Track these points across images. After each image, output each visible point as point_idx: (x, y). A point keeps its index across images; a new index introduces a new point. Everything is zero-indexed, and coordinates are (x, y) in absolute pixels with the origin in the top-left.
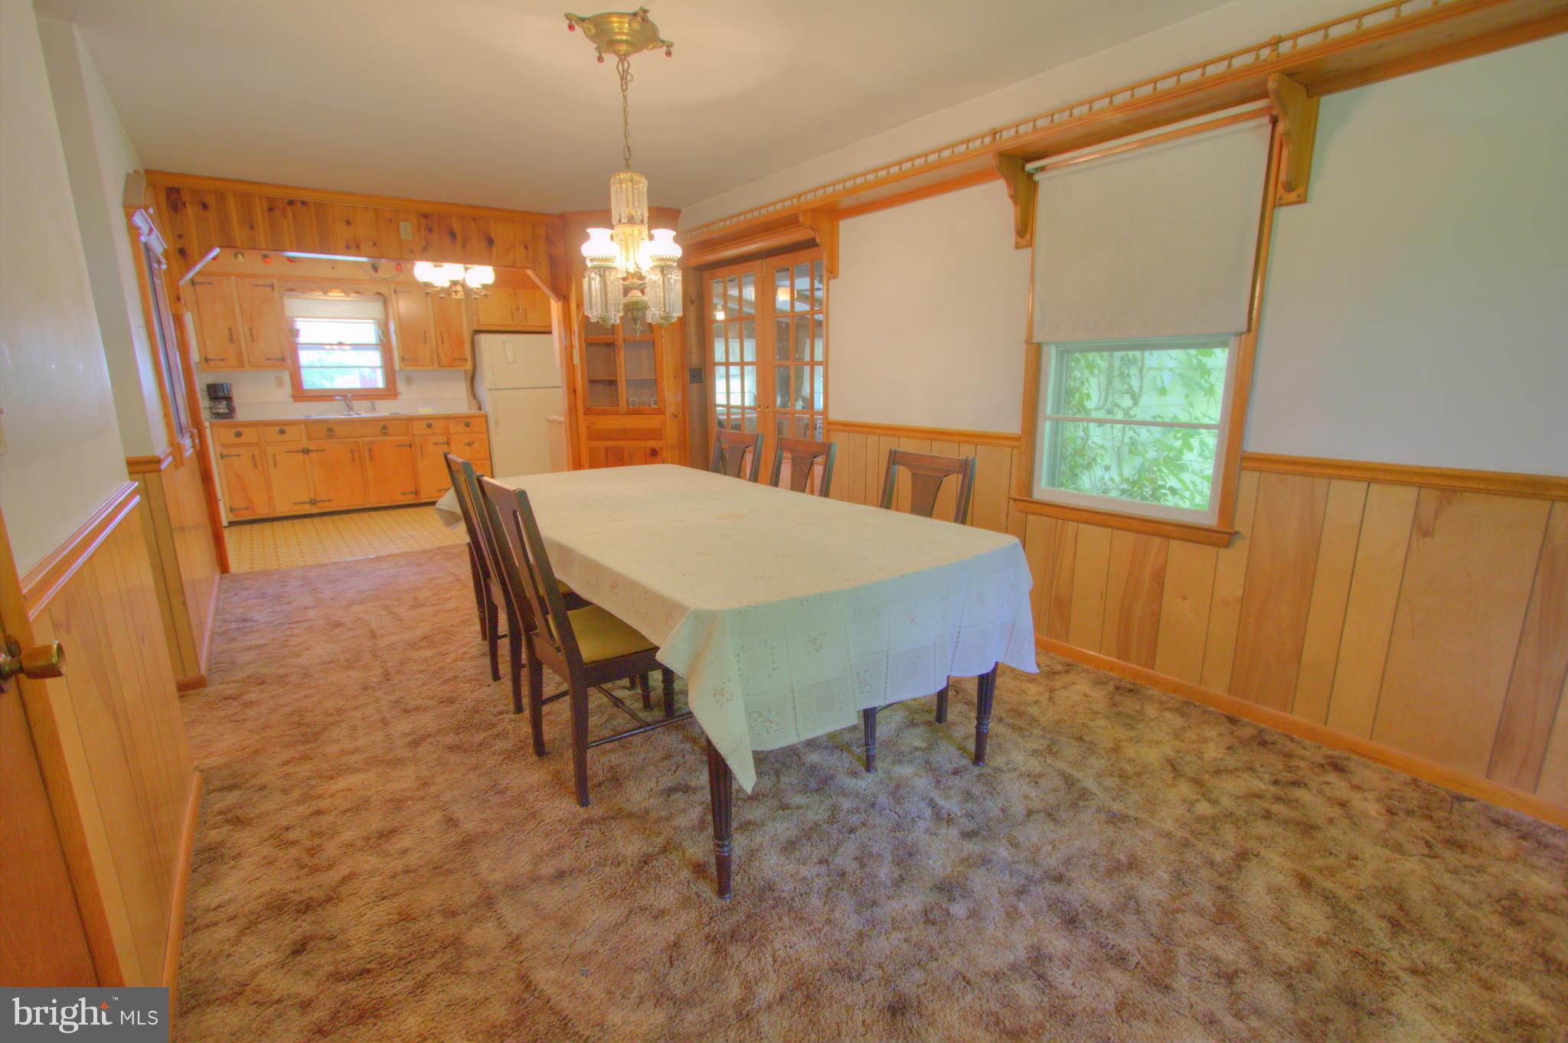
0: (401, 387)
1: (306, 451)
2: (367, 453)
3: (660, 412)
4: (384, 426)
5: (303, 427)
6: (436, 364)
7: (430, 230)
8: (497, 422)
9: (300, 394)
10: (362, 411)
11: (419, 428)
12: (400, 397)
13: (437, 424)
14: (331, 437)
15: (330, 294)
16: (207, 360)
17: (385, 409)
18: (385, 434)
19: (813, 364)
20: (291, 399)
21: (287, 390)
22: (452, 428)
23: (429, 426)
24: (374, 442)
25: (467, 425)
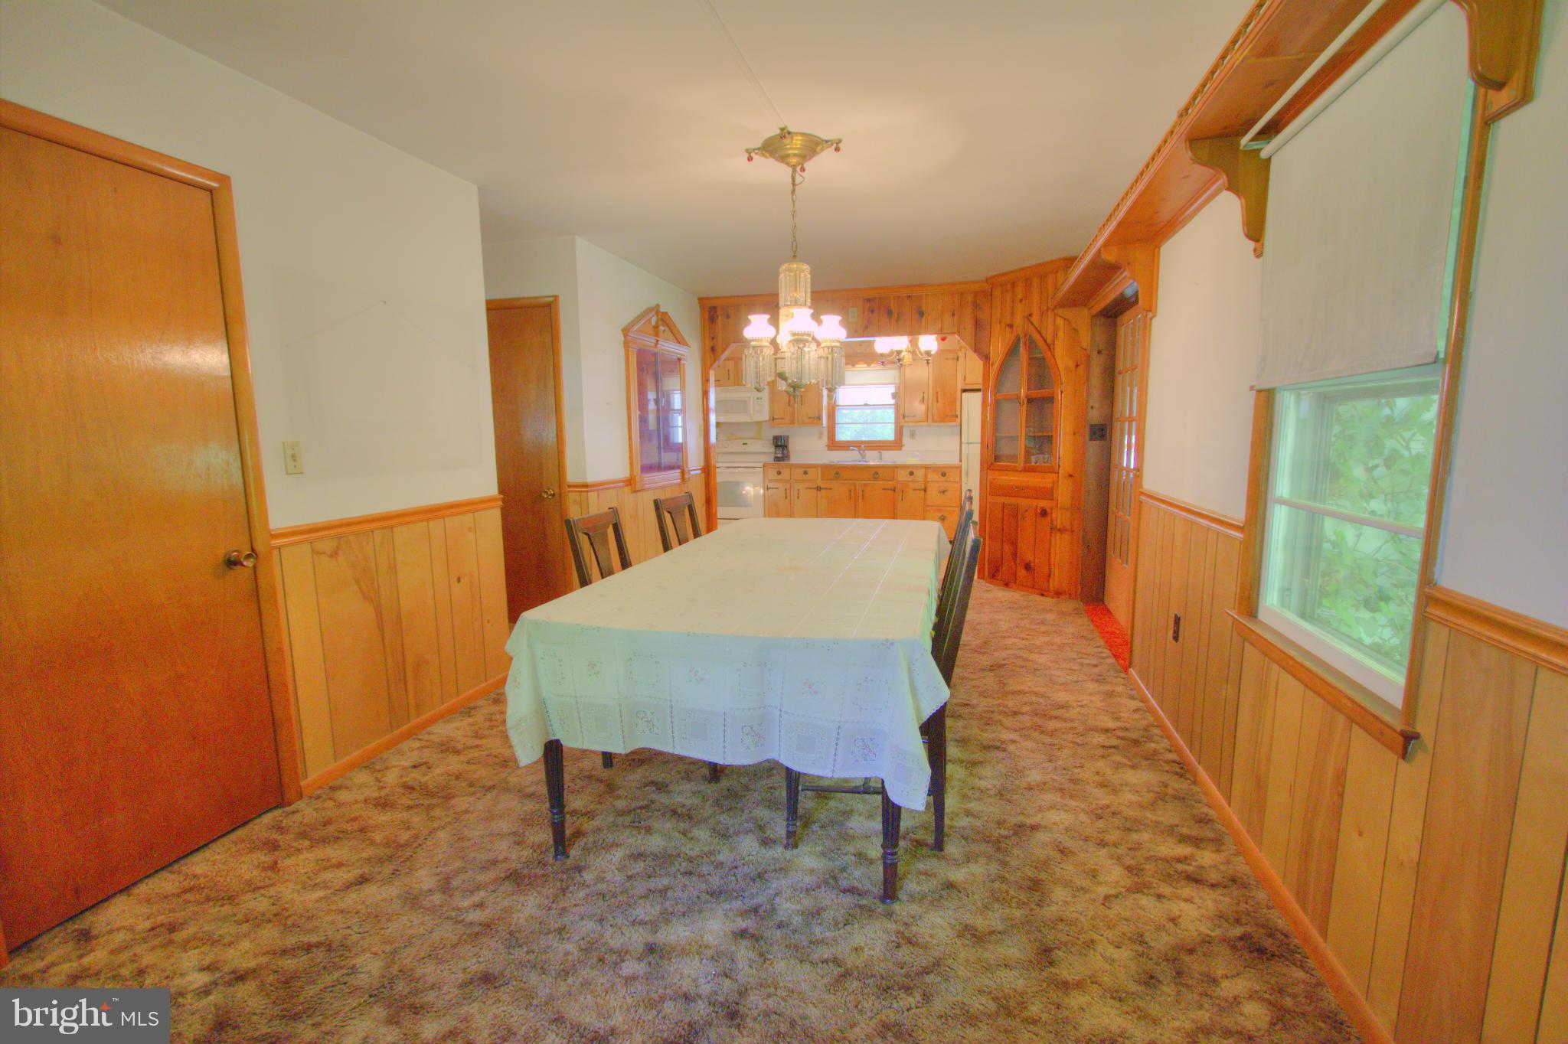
0: (906, 439)
1: (819, 489)
2: (861, 493)
3: (1052, 470)
4: (876, 472)
5: (820, 469)
6: (930, 420)
7: (872, 311)
8: (967, 473)
9: (834, 444)
10: (872, 459)
11: (902, 476)
12: (903, 448)
13: (919, 475)
14: (837, 479)
15: (857, 366)
16: (774, 419)
17: (890, 458)
18: (876, 479)
19: (1131, 419)
20: (826, 448)
21: (825, 441)
22: (931, 476)
23: (911, 474)
24: (866, 485)
25: (944, 474)
